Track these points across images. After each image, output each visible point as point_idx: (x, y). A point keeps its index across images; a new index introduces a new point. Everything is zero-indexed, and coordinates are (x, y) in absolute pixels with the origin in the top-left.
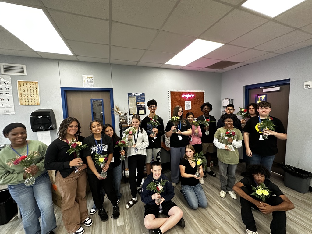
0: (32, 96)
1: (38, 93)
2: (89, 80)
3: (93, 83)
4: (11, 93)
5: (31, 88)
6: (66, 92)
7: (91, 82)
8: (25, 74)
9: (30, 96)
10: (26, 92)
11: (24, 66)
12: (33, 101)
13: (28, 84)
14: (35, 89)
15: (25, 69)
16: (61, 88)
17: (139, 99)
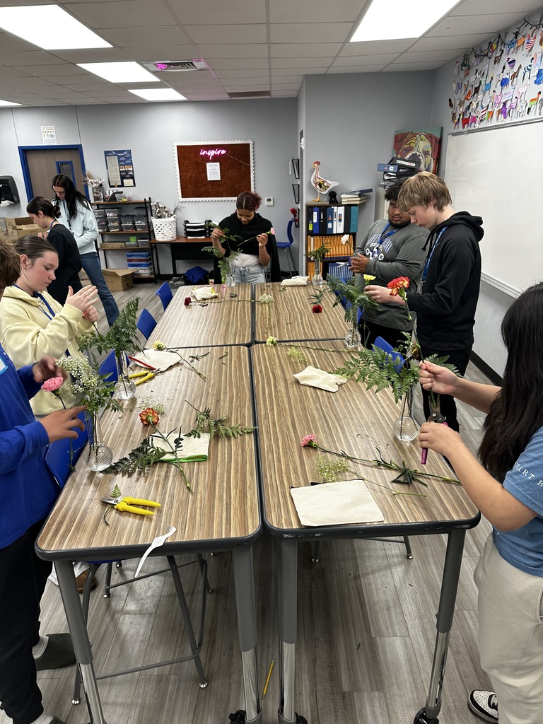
2: (49, 134)
3: (55, 138)
6: (25, 152)
7: (52, 136)
16: (19, 147)
17: (124, 161)
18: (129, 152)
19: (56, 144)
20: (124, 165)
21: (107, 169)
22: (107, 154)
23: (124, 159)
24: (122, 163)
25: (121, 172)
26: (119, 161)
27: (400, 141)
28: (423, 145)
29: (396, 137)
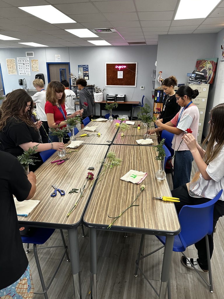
1: (38, 65)
4: (29, 66)
5: (36, 63)
6: (49, 65)
7: (59, 59)
8: (34, 56)
9: (35, 67)
12: (36, 70)
13: (35, 61)
15: (33, 54)
16: (47, 63)
18: (88, 66)
19: (60, 62)
22: (79, 66)
24: (84, 70)
25: (84, 74)
27: (199, 64)
28: (209, 66)
29: (197, 62)
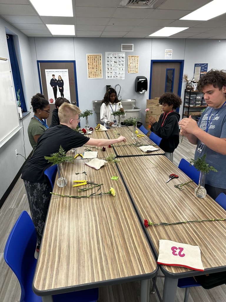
0: (135, 66)
1: (138, 64)
2: (169, 53)
3: (171, 56)
4: (124, 65)
5: (135, 61)
6: (154, 62)
8: (133, 51)
9: (133, 67)
10: (132, 63)
11: (133, 45)
12: (135, 70)
13: (133, 57)
14: (137, 61)
15: (133, 47)
16: (151, 60)
17: (203, 69)
18: (207, 64)
19: (171, 59)
20: (203, 71)
21: (194, 73)
22: (196, 65)
23: (204, 68)
24: (202, 70)
25: (201, 75)
26: (201, 69)
